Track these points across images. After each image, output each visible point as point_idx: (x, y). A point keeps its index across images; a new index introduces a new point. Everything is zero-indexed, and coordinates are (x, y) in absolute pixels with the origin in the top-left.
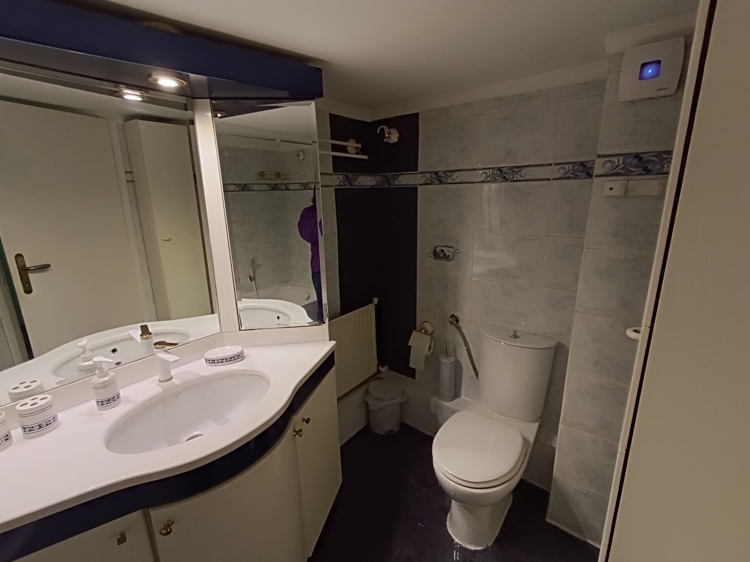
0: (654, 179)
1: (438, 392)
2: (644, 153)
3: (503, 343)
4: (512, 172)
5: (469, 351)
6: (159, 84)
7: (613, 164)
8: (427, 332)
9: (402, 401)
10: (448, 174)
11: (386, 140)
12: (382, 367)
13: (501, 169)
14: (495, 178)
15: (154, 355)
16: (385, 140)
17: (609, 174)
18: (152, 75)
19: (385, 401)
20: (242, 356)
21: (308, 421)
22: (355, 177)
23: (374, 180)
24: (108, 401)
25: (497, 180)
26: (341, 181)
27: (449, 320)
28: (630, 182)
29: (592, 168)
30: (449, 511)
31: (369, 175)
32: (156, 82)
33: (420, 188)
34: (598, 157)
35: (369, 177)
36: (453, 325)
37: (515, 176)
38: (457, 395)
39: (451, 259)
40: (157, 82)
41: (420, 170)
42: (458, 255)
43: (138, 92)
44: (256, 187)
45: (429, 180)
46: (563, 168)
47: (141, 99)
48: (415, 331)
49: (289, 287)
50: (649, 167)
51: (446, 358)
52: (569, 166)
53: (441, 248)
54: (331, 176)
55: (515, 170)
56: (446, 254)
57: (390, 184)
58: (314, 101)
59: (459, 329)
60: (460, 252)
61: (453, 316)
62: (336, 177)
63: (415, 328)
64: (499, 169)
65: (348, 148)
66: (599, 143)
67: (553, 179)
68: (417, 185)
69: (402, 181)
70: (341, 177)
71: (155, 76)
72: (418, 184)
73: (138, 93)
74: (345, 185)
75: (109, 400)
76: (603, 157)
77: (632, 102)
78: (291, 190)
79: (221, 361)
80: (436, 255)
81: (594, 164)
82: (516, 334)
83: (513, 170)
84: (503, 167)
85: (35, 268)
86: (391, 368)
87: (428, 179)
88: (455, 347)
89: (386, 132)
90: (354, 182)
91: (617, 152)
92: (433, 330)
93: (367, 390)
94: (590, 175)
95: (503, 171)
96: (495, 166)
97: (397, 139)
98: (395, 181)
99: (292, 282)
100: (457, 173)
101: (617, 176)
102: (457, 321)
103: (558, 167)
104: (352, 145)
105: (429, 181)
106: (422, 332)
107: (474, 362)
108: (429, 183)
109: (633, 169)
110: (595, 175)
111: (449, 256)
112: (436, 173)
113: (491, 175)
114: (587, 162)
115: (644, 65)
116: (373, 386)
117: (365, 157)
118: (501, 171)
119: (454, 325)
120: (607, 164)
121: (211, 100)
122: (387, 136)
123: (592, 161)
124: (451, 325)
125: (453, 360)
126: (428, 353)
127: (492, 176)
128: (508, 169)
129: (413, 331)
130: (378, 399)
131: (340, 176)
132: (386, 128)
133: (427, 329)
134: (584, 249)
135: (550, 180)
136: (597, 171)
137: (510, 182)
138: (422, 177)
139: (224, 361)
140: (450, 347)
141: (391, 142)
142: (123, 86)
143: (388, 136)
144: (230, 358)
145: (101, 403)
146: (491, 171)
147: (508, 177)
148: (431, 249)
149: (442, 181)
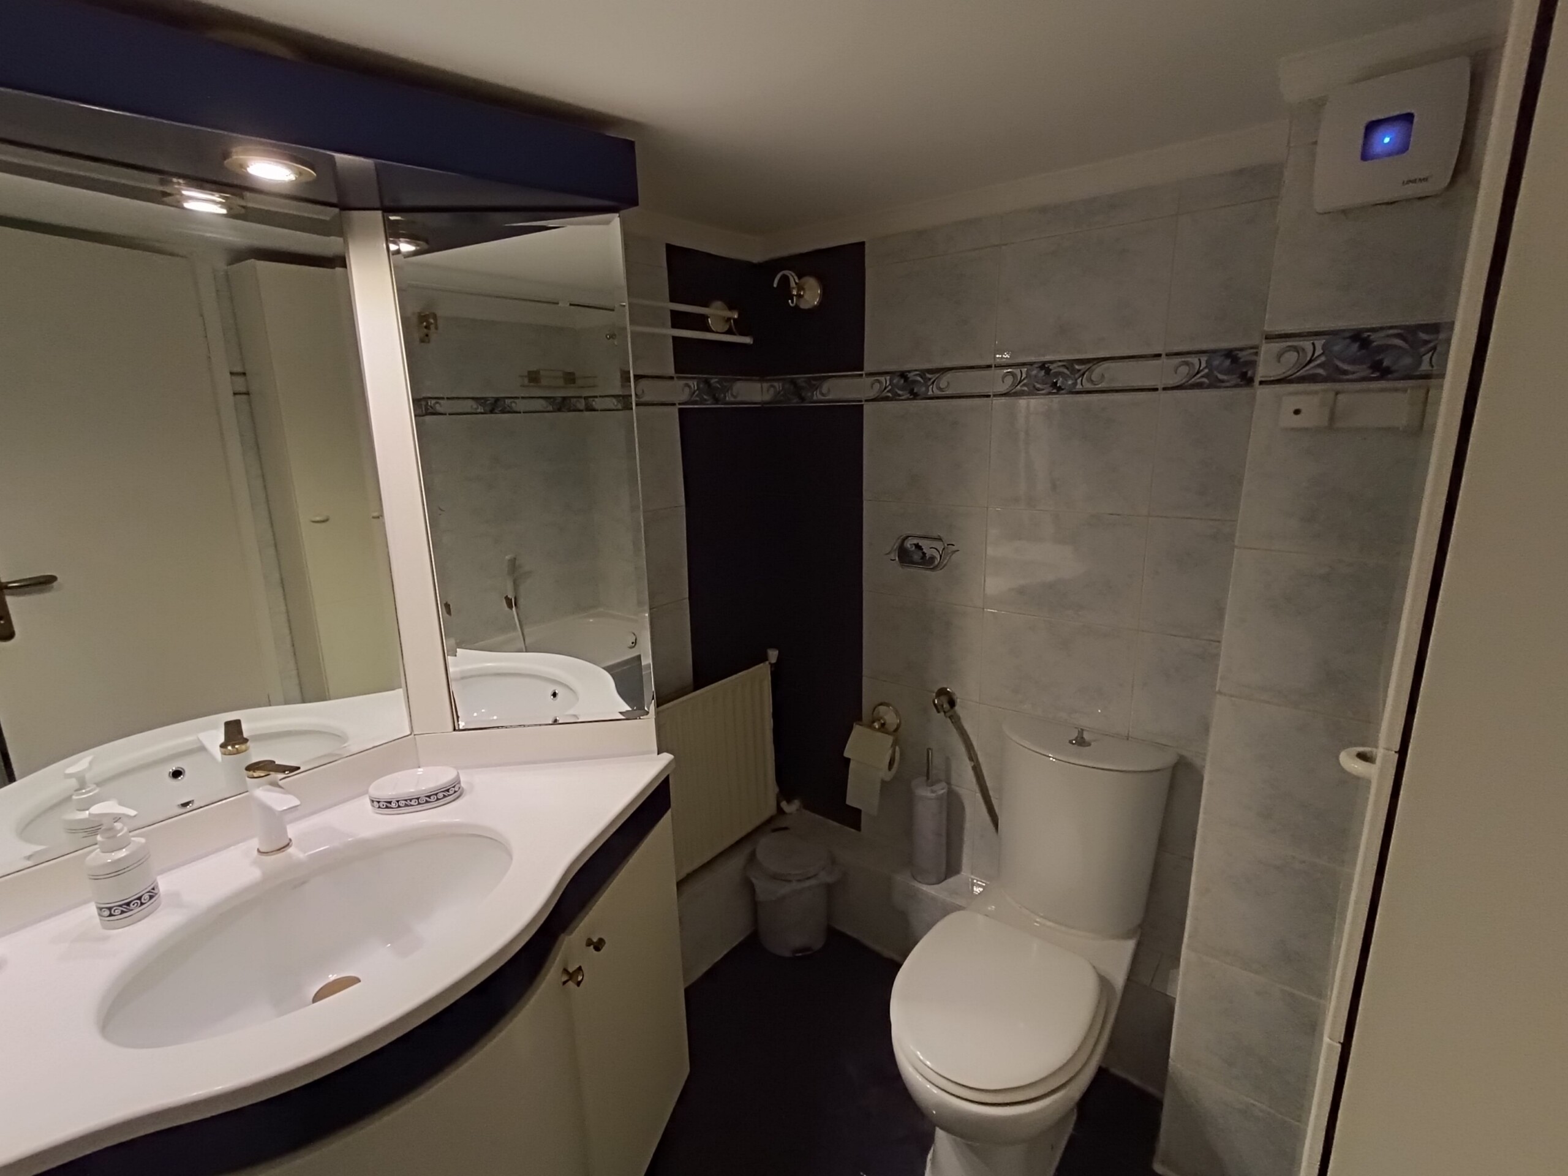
0: (1396, 390)
1: (909, 861)
2: (1374, 330)
3: (1053, 758)
4: (1071, 373)
5: (977, 770)
6: (251, 175)
7: (1301, 354)
8: (886, 726)
9: (830, 879)
10: (929, 376)
11: (792, 302)
12: (789, 802)
13: (1046, 366)
14: (1034, 386)
15: (247, 792)
16: (790, 301)
17: (1290, 378)
18: (231, 152)
19: (790, 881)
20: (455, 792)
21: (598, 946)
22: (725, 384)
23: (768, 391)
24: (125, 906)
25: (1039, 391)
26: (694, 393)
27: (934, 702)
28: (1340, 397)
29: (1253, 364)
30: (930, 1148)
31: (758, 378)
32: (244, 170)
33: (868, 408)
34: (1266, 338)
35: (758, 385)
36: (942, 713)
37: (1079, 381)
38: (952, 868)
39: (937, 566)
40: (246, 170)
41: (868, 367)
42: (954, 555)
43: (218, 196)
44: (520, 405)
45: (888, 389)
46: (1187, 363)
47: (224, 211)
48: (860, 725)
49: (591, 620)
50: (1386, 363)
51: (928, 785)
52: (1199, 360)
53: (915, 541)
54: (669, 383)
55: (1077, 367)
56: (927, 555)
57: (803, 399)
58: (618, 215)
59: (956, 721)
60: (958, 551)
61: (942, 692)
62: (682, 382)
63: (859, 718)
64: (1043, 366)
65: (709, 319)
66: (1268, 307)
67: (1165, 389)
68: (861, 401)
69: (829, 390)
70: (694, 384)
71: (238, 155)
72: (863, 400)
73: (216, 197)
74: (703, 401)
75: (128, 904)
76: (1277, 340)
77: (1344, 212)
78: (597, 410)
79: (405, 804)
80: (904, 556)
81: (1256, 354)
82: (1082, 738)
83: (1072, 366)
84: (1052, 362)
85: (22, 584)
86: (807, 806)
87: (885, 388)
88: (947, 760)
89: (793, 284)
90: (722, 395)
91: (1309, 326)
92: (898, 721)
93: (752, 857)
94: (1247, 380)
95: (1051, 370)
96: (1032, 359)
97: (818, 300)
98: (815, 393)
99: (601, 609)
100: (949, 376)
101: (1310, 382)
102: (952, 703)
103: (1177, 361)
104: (717, 313)
105: (888, 391)
106: (875, 728)
107: (989, 796)
108: (889, 397)
109: (1346, 367)
110: (1260, 379)
111: (933, 558)
112: (903, 375)
113: (1024, 379)
114: (1242, 349)
115: (1372, 127)
116: (765, 844)
117: (748, 340)
118: (1048, 371)
119: (945, 712)
120: (1287, 355)
121: (385, 214)
122: (795, 292)
123: (1252, 348)
124: (939, 712)
125: (943, 791)
126: (888, 776)
127: (1025, 381)
128: (1064, 366)
129: (854, 725)
130: (775, 877)
131: (690, 383)
132: (793, 276)
133: (884, 720)
134: (1236, 551)
135: (1156, 389)
136: (1262, 371)
137: (1067, 394)
138: (872, 384)
139: (413, 803)
140: (937, 760)
141: (804, 305)
142: (181, 181)
143: (797, 293)
144: (426, 796)
145: (107, 913)
146: (1024, 370)
147: (1062, 383)
148: (893, 544)
149: (916, 393)
